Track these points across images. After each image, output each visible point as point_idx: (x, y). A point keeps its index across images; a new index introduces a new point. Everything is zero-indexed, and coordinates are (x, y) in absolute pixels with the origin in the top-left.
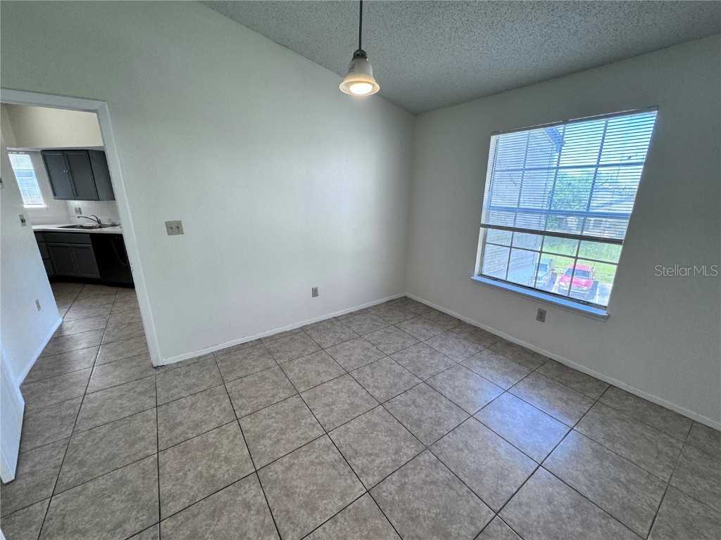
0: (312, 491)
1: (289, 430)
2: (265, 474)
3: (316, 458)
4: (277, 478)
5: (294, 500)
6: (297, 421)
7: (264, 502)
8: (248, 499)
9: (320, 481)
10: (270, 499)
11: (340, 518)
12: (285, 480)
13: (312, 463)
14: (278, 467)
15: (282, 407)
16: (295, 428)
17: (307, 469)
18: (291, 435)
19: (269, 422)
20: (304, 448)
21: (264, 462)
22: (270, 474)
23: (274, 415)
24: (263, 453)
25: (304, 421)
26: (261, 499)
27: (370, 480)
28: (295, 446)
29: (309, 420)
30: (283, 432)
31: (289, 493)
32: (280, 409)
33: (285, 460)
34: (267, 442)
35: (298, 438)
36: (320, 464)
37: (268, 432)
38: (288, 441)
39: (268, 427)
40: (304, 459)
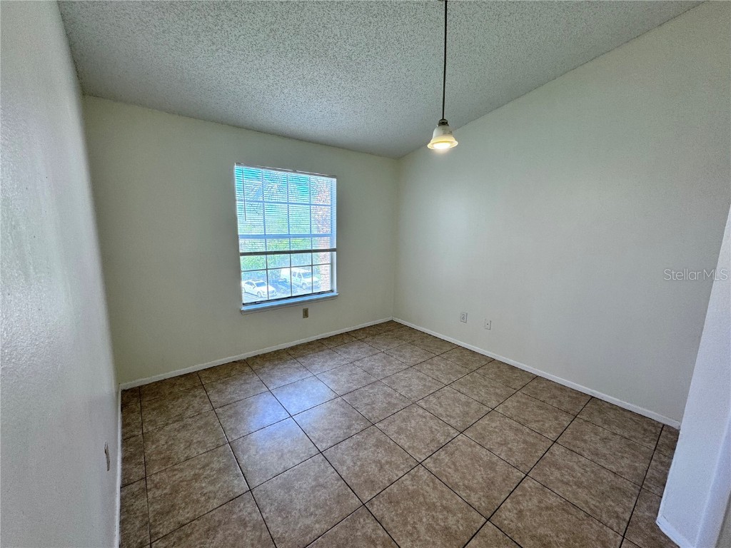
0: (480, 466)
1: (428, 500)
2: (487, 509)
3: (450, 468)
4: (484, 496)
5: (494, 477)
6: (412, 495)
7: (508, 500)
8: (515, 516)
9: (469, 461)
10: (503, 497)
11: (488, 447)
12: (482, 488)
13: (456, 470)
14: (474, 499)
15: (393, 521)
16: (423, 495)
17: (463, 473)
18: (433, 497)
19: (422, 529)
20: (444, 479)
21: (475, 515)
22: (483, 504)
23: (409, 527)
24: (466, 520)
25: (410, 487)
26: (508, 504)
27: (453, 433)
28: (445, 489)
29: (408, 483)
30: (431, 507)
31: (490, 483)
32: (398, 522)
33: (464, 494)
34: (451, 521)
35: (435, 488)
36: (454, 463)
37: (438, 524)
38: (442, 497)
39: (430, 528)
40: (456, 478)
